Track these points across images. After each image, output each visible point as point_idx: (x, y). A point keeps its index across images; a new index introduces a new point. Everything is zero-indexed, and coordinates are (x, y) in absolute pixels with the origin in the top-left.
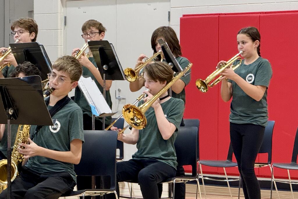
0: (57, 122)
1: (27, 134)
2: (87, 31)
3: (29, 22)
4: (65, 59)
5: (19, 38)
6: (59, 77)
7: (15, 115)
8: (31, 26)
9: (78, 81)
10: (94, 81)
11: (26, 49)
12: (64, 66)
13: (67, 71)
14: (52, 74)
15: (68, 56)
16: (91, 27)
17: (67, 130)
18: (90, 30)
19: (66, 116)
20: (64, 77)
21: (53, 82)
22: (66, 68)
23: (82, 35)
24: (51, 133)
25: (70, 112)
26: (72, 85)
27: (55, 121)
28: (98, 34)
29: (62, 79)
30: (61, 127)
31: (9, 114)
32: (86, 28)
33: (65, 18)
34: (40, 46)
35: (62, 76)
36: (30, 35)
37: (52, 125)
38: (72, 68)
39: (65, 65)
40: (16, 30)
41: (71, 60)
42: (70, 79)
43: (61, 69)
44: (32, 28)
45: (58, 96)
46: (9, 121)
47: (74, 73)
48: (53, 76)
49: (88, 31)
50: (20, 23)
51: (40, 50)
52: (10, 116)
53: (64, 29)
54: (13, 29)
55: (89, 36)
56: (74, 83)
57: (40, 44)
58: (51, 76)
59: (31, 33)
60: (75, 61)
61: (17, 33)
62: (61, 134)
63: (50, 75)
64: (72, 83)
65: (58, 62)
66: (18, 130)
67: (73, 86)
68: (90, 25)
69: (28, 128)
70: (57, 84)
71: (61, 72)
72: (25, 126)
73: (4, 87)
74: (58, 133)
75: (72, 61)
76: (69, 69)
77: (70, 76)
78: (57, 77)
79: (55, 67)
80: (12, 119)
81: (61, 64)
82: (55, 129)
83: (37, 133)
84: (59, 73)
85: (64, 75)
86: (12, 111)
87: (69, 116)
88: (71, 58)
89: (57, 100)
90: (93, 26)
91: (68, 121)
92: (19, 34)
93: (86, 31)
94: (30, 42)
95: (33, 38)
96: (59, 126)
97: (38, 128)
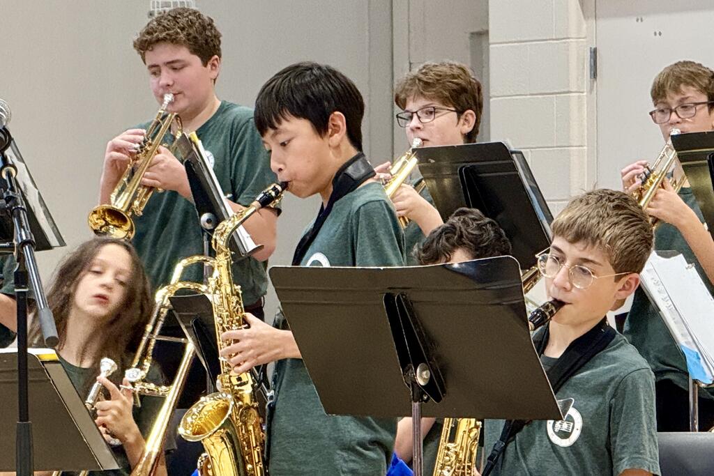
1: (471, 453)
2: (669, 100)
3: (454, 76)
4: (592, 202)
5: (423, 134)
6: (573, 265)
7: (435, 390)
8: (463, 90)
9: (639, 272)
10: (694, 268)
11: (468, 165)
12: (589, 224)
13: (601, 243)
15: (604, 191)
16: (682, 87)
17: (604, 436)
18: (677, 98)
20: (592, 261)
21: (556, 280)
22: (596, 231)
23: (651, 114)
24: (553, 446)
25: (612, 379)
26: (620, 285)
28: (706, 108)
29: (584, 271)
30: (583, 430)
31: (414, 383)
32: (664, 91)
33: (594, 52)
34: (514, 155)
35: (586, 261)
36: (459, 119)
37: (557, 417)
38: (617, 230)
39: (594, 221)
41: (612, 205)
42: (611, 268)
43: (580, 235)
45: (576, 326)
46: (416, 405)
47: (623, 247)
49: (673, 100)
51: (514, 167)
52: (419, 393)
53: (591, 90)
54: (401, 103)
55: (674, 114)
56: (626, 279)
57: (513, 149)
58: (549, 261)
59: (460, 113)
60: (625, 208)
61: (415, 117)
62: (584, 450)
63: (545, 259)
64: (618, 279)
65: (570, 214)
67: (624, 288)
68: (679, 80)
69: (472, 435)
70: (568, 285)
71: (580, 245)
72: (464, 424)
73: (398, 297)
74: (573, 447)
75: (617, 207)
76: (608, 233)
77: (610, 257)
78: (568, 263)
79: (560, 231)
80: (426, 401)
81: (579, 221)
82: (565, 435)
83: (504, 450)
84: (574, 251)
85: (590, 257)
86: (426, 374)
87: (610, 390)
88: (612, 198)
90: (687, 84)
91: (607, 409)
92: (424, 120)
93: (663, 100)
94: (460, 142)
95: (468, 129)
96: (579, 423)
97: (510, 433)
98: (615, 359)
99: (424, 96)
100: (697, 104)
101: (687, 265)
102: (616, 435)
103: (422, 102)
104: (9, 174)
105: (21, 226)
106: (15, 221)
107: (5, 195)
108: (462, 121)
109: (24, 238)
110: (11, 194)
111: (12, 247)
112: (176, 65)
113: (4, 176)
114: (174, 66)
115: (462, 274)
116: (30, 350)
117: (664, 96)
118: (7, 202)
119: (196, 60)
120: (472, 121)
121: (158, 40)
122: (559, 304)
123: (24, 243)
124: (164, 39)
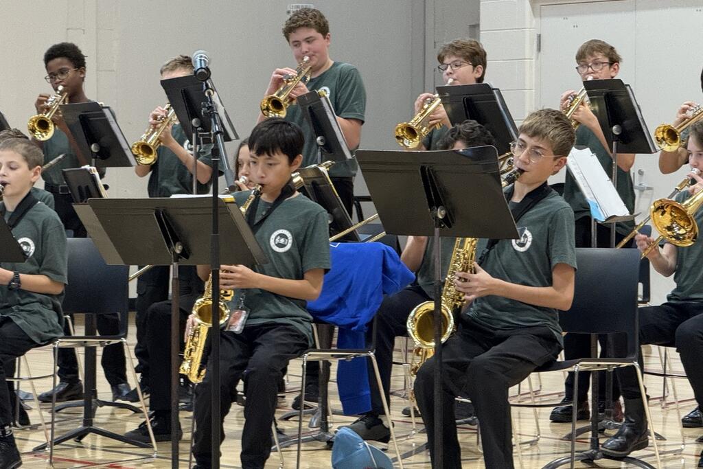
0: (527, 232)
1: (472, 254)
2: (587, 60)
3: (472, 45)
4: (543, 115)
5: (454, 76)
6: (530, 150)
7: (447, 221)
8: (477, 53)
9: (567, 156)
10: (595, 156)
11: (468, 96)
12: (541, 127)
13: (547, 138)
14: (518, 143)
15: (549, 110)
16: (595, 53)
17: (545, 245)
18: (592, 59)
19: (541, 220)
20: (541, 148)
21: (520, 158)
22: (545, 131)
23: (577, 68)
24: (516, 252)
25: (549, 214)
26: (556, 163)
27: (522, 231)
28: (608, 66)
29: (537, 153)
30: (533, 241)
31: (436, 217)
32: (585, 55)
33: (539, 37)
34: (494, 91)
35: (539, 147)
36: (474, 69)
37: (517, 237)
38: (557, 131)
39: (544, 126)
40: (447, 61)
41: (554, 117)
42: (552, 153)
43: (535, 133)
44: (477, 58)
45: (529, 185)
46: (437, 230)
47: (560, 140)
48: (521, 146)
49: (590, 60)
50: (455, 49)
51: (494, 98)
52: (439, 223)
53: (537, 58)
54: (441, 59)
55: (590, 68)
56: (559, 159)
57: (494, 87)
58: (517, 146)
59: (475, 66)
60: (561, 120)
61: (449, 67)
62: (533, 253)
63: (514, 146)
64: (555, 159)
65: (530, 121)
66: (456, 246)
67: (557, 165)
68: (593, 49)
69: (473, 244)
70: (527, 161)
71: (535, 139)
72: (469, 239)
73: (428, 169)
74: (527, 252)
75: (556, 119)
76: (551, 133)
77: (552, 146)
78: (528, 148)
79: (524, 130)
80: (443, 227)
81: (535, 126)
82: (522, 245)
83: (488, 253)
84: (531, 142)
85: (541, 146)
86: (443, 212)
87: (548, 220)
88: (554, 113)
89: (527, 190)
90: (597, 51)
91: (546, 230)
92: (454, 68)
93: (584, 60)
94: (474, 83)
95: (478, 76)
96: (530, 238)
97: (492, 244)
98: (551, 203)
99: (454, 54)
100: (603, 63)
101: (591, 154)
102: (552, 245)
103: (454, 59)
104: (209, 94)
105: (216, 123)
106: (212, 120)
107: (207, 106)
108: (475, 71)
109: (217, 130)
110: (210, 105)
111: (210, 135)
112: (308, 40)
113: (207, 95)
114: (309, 40)
115: (464, 155)
116: (219, 196)
117: (585, 58)
118: (208, 109)
119: (320, 36)
120: (481, 72)
121: (300, 26)
122: (521, 171)
123: (217, 133)
124: (303, 26)
